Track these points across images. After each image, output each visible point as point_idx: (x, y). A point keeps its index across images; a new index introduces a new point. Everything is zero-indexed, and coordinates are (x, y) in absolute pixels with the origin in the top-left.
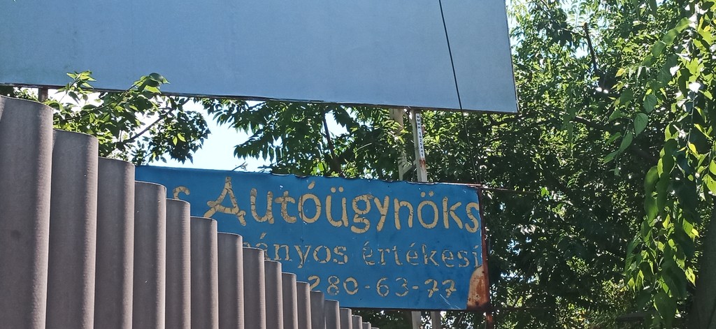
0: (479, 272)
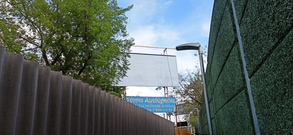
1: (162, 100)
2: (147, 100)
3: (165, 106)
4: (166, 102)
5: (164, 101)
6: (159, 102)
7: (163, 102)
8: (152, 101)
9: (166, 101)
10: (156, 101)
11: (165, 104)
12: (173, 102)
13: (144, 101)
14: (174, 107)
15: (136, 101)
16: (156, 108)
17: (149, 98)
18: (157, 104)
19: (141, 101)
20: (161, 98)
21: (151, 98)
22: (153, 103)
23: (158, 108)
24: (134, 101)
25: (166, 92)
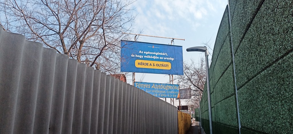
0: (179, 94)
1: (167, 87)
2: (154, 86)
3: (169, 92)
4: (171, 89)
5: (169, 87)
6: (164, 88)
7: (168, 89)
8: (158, 87)
9: (171, 87)
10: (162, 87)
11: (170, 90)
12: (178, 88)
13: (151, 87)
14: (178, 94)
15: (144, 86)
16: (162, 93)
17: (155, 84)
18: (163, 90)
19: (148, 86)
20: (166, 84)
21: (157, 84)
22: (159, 89)
23: (163, 94)
24: (142, 87)
25: (171, 80)
